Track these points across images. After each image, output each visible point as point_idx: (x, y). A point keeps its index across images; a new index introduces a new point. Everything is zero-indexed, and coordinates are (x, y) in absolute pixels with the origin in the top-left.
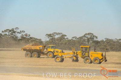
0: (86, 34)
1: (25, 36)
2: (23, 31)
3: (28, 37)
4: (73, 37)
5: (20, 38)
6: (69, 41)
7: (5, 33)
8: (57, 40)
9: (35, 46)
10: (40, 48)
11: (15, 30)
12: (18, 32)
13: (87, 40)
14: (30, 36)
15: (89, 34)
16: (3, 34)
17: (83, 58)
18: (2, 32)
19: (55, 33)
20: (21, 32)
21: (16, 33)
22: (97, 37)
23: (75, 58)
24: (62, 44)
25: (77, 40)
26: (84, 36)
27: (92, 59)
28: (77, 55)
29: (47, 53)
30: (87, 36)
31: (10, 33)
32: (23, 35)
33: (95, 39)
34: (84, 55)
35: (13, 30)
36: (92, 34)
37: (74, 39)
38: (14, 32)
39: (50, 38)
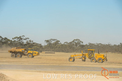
0: (75, 40)
1: (29, 42)
2: (27, 38)
3: (31, 43)
4: (65, 43)
5: (26, 43)
6: (62, 45)
7: (14, 40)
8: (53, 44)
9: (19, 49)
10: (22, 50)
11: (22, 38)
12: (24, 39)
13: (75, 44)
14: (33, 41)
15: (76, 40)
16: (13, 40)
17: (90, 58)
18: (13, 39)
19: (52, 39)
20: (26, 38)
21: (23, 40)
22: (82, 42)
23: (84, 59)
24: (57, 47)
25: (68, 44)
26: (73, 41)
27: (97, 59)
28: (85, 56)
29: (28, 54)
30: (75, 41)
31: (18, 39)
32: (27, 41)
33: (81, 44)
34: (90, 56)
35: (20, 37)
36: (79, 40)
37: (66, 44)
38: (21, 39)
39: (48, 43)
